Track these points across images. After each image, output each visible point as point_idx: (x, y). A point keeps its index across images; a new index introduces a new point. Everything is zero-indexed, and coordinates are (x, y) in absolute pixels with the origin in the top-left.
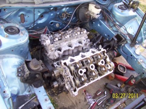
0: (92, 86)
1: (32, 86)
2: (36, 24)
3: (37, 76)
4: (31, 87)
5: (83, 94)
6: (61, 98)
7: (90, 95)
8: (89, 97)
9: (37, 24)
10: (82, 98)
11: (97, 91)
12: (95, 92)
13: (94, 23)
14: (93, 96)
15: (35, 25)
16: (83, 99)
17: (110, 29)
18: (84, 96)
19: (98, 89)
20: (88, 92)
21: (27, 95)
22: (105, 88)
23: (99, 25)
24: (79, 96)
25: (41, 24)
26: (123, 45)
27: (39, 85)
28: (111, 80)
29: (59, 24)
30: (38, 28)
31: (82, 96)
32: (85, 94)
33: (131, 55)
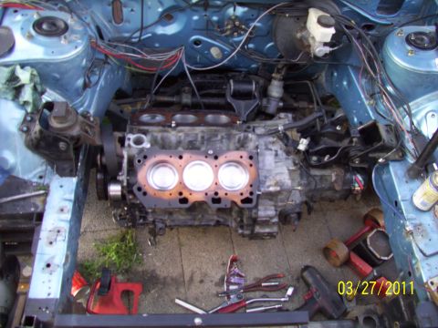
0: (264, 257)
1: (52, 168)
2: (150, 35)
3: (62, 145)
4: (49, 168)
5: (224, 264)
6: (162, 248)
7: (241, 276)
8: (236, 281)
9: (155, 35)
10: (213, 274)
11: (270, 274)
12: (262, 277)
13: (335, 74)
14: (248, 283)
15: (142, 38)
16: (217, 278)
17: (366, 103)
18: (225, 271)
19: (275, 272)
20: (242, 266)
21: (31, 183)
22: (301, 280)
23: (345, 83)
24: (210, 266)
25: (164, 36)
26: (381, 160)
27: (68, 171)
28: (335, 266)
29: (222, 50)
30: (157, 45)
31: (219, 268)
32: (231, 267)
33: (396, 203)
